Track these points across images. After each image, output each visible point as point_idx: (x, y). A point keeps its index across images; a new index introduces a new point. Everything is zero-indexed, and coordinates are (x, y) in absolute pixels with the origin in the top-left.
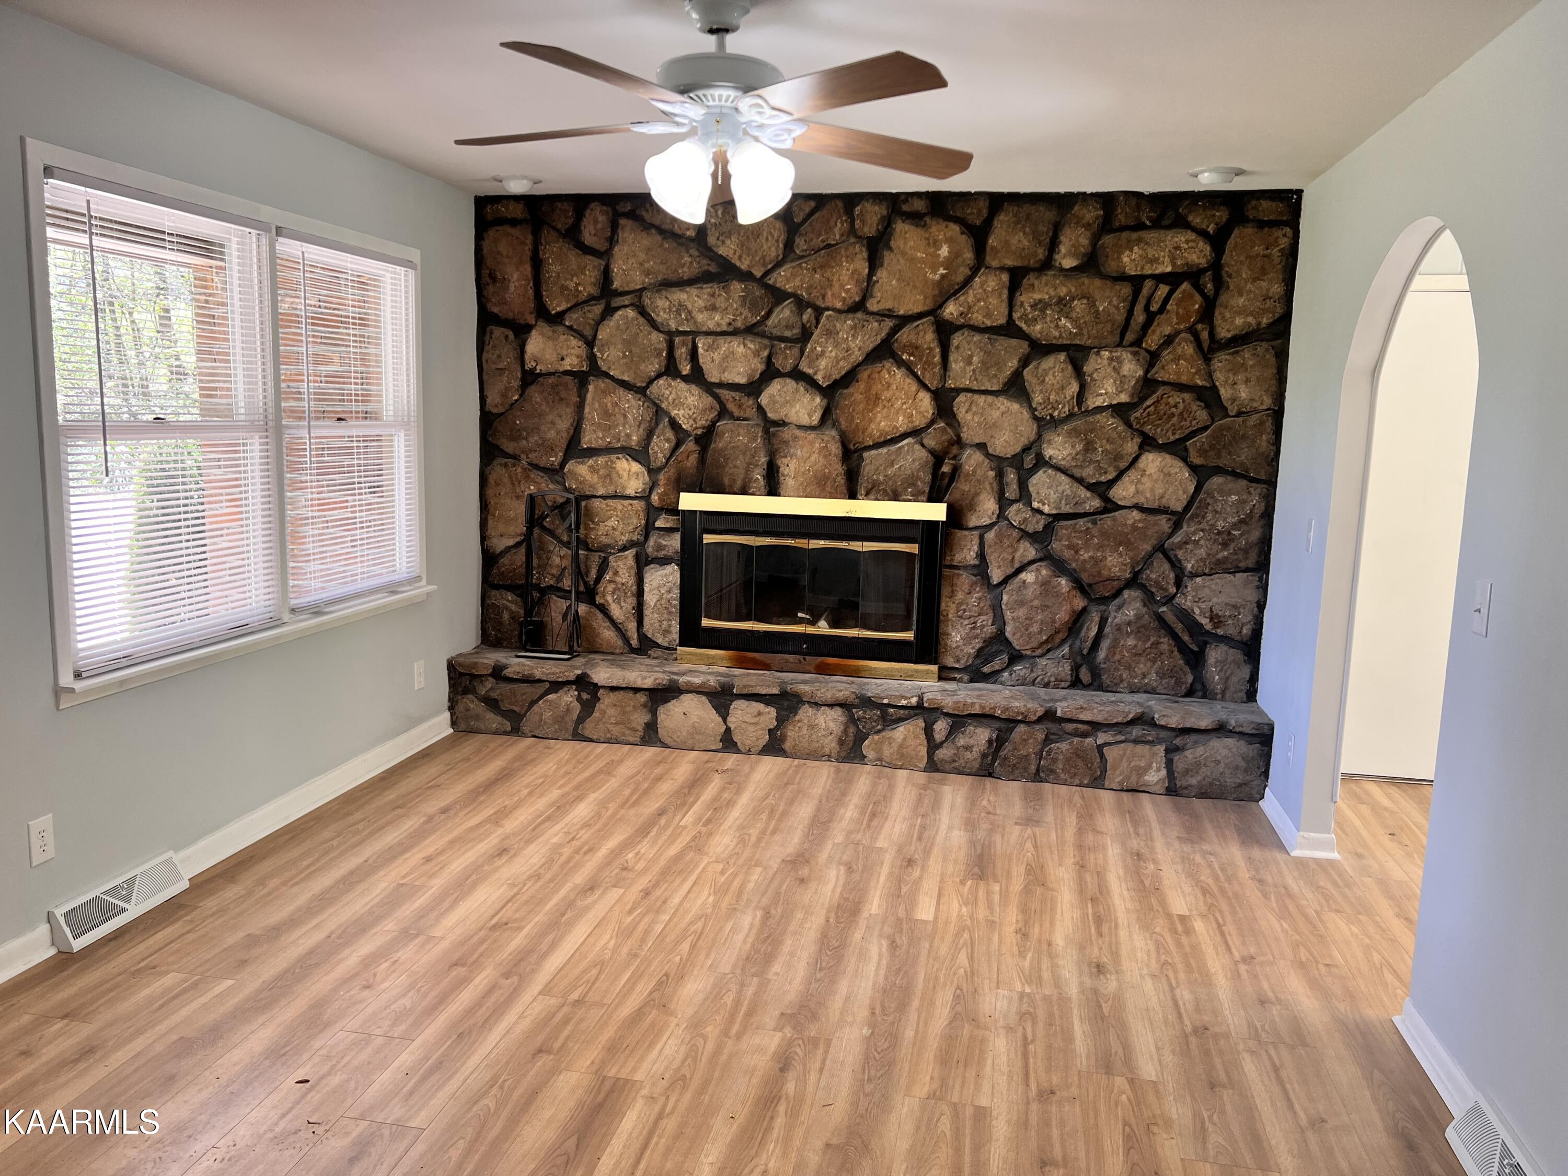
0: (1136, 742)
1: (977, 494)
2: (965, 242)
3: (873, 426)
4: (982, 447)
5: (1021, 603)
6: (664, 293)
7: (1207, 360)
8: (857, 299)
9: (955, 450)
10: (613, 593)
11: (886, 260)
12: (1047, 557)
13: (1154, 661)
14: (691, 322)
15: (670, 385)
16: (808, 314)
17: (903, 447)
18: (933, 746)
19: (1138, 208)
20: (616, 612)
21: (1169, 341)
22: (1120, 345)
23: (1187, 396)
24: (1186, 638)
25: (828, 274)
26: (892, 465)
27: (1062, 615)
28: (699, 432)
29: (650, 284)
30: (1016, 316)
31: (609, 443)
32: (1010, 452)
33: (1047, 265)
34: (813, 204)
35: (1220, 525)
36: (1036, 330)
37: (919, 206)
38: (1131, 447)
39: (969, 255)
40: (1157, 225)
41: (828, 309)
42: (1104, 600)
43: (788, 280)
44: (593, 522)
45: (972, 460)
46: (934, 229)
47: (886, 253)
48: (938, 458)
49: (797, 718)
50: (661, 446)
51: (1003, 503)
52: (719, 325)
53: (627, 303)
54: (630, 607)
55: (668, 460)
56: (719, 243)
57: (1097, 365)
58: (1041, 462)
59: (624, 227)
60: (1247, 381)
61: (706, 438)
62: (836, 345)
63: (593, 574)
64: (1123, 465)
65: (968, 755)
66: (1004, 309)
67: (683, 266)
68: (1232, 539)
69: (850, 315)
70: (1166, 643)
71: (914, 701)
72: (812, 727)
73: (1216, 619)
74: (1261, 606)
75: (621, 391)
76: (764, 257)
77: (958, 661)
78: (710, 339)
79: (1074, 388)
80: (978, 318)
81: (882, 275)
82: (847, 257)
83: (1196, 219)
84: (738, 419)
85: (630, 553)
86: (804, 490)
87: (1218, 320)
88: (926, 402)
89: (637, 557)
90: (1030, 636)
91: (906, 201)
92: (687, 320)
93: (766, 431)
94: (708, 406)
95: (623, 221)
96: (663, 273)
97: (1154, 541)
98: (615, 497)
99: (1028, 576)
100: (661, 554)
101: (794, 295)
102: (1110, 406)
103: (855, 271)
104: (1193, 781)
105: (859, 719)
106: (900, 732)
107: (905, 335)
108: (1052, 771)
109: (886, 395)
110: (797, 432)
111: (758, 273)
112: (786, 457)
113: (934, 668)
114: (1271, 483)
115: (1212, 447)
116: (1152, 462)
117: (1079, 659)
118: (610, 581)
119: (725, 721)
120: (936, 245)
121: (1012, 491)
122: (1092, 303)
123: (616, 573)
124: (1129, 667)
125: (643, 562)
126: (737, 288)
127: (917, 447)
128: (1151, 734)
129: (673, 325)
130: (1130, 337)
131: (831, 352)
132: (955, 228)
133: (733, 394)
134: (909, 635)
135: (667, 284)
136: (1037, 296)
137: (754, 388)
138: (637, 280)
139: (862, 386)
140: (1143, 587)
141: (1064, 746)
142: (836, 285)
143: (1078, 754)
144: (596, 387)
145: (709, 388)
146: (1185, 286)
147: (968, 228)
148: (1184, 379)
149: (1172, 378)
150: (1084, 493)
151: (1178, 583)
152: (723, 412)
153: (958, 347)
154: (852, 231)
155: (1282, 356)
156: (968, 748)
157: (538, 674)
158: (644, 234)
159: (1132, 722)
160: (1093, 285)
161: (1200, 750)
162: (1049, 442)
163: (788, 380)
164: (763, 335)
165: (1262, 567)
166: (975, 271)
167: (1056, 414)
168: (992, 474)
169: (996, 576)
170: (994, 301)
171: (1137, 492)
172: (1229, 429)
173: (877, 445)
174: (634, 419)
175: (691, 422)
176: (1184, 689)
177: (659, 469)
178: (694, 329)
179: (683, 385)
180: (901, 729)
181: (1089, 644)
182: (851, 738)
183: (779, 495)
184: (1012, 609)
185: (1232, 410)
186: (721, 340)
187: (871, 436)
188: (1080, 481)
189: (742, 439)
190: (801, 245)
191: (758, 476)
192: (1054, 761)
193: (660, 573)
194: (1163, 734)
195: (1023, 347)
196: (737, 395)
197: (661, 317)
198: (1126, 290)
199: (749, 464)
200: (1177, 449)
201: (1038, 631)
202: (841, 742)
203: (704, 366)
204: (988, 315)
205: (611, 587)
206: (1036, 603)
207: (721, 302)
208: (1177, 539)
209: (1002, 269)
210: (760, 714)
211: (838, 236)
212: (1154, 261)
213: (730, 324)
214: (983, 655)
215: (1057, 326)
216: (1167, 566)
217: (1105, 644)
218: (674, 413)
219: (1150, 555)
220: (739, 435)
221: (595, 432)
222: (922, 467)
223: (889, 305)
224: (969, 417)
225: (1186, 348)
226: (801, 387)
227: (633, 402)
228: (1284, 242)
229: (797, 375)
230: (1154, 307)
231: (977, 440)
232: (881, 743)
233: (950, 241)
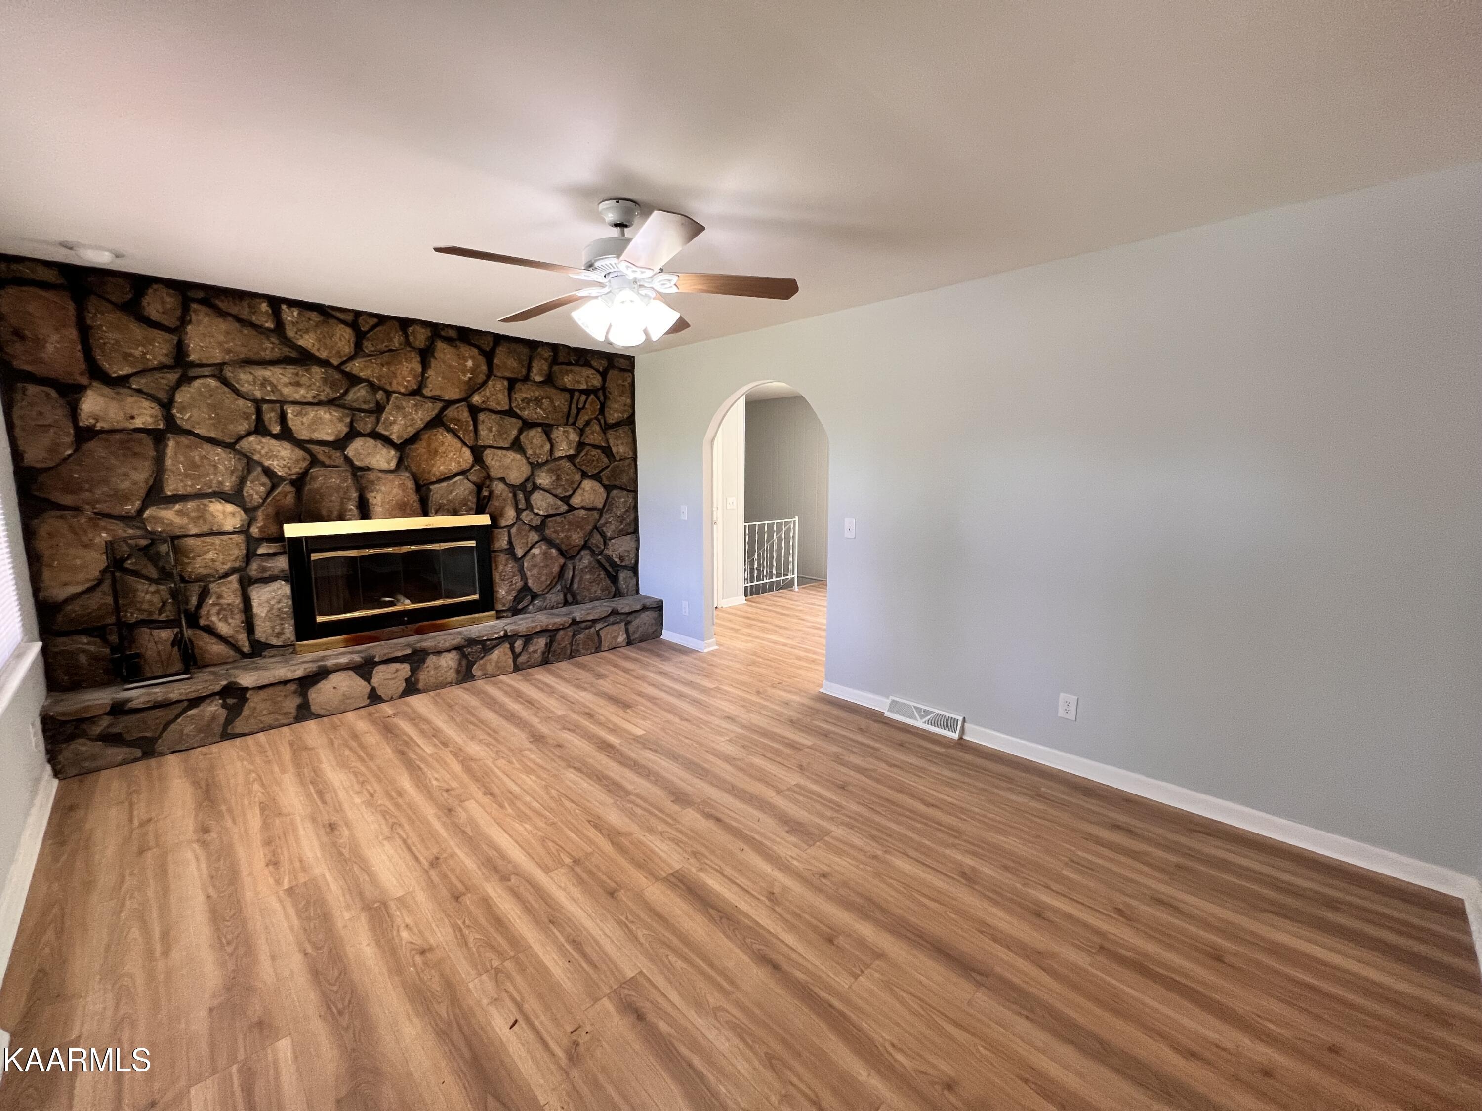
0: (613, 624)
1: (503, 508)
2: (481, 359)
3: (435, 469)
4: (502, 480)
5: (535, 566)
6: (247, 369)
7: (605, 433)
8: (415, 387)
9: (487, 483)
10: (218, 614)
11: (433, 365)
12: (544, 539)
13: (598, 584)
14: (277, 394)
15: (261, 442)
16: (380, 395)
17: (456, 482)
18: (515, 656)
19: (568, 354)
20: (223, 628)
21: (588, 423)
22: (566, 424)
23: (599, 451)
24: (610, 570)
25: (393, 369)
26: (451, 493)
27: (556, 569)
28: (294, 477)
29: (231, 361)
30: (513, 405)
31: (200, 489)
32: (518, 482)
33: (526, 379)
34: (375, 320)
35: (619, 513)
36: (525, 414)
37: (453, 334)
38: (578, 477)
39: (484, 368)
40: (577, 364)
41: (395, 392)
42: (573, 557)
43: (361, 370)
44: (188, 558)
45: (499, 488)
46: (462, 349)
47: (432, 360)
48: (479, 487)
49: (425, 665)
50: (255, 490)
51: (519, 511)
52: (305, 397)
53: (207, 373)
54: (238, 622)
55: (265, 500)
56: (298, 336)
57: (558, 434)
58: (536, 487)
59: (195, 311)
60: (622, 444)
61: (299, 482)
62: (404, 417)
63: (194, 601)
64: (575, 486)
65: (536, 656)
66: (507, 400)
67: (265, 349)
68: (624, 519)
69: (412, 398)
70: (603, 574)
71: (502, 633)
72: (437, 668)
73: (621, 558)
74: (638, 549)
75: (207, 447)
76: (339, 352)
77: (504, 606)
78: (298, 408)
79: (548, 447)
80: (493, 405)
81: (430, 373)
82: (406, 359)
83: (594, 364)
84: (329, 466)
85: (234, 578)
86: (390, 514)
87: (607, 414)
88: (467, 454)
89: (241, 581)
90: (542, 583)
91: (443, 329)
92: (272, 391)
93: (354, 475)
94: (300, 457)
95: (194, 306)
96: (244, 353)
97: (593, 524)
98: (212, 534)
99: (536, 551)
100: (266, 575)
101: (367, 381)
102: (566, 456)
103: (412, 369)
104: (636, 636)
105: (469, 654)
106: (495, 655)
107: (451, 412)
108: (578, 651)
109: (440, 450)
110: (380, 474)
111: (335, 362)
112: (372, 492)
113: (494, 612)
114: (635, 491)
115: (612, 476)
116: (587, 484)
117: (565, 590)
118: (214, 605)
119: (369, 683)
120: (465, 359)
121: (522, 505)
122: (552, 402)
123: (220, 597)
124: (589, 590)
125: (246, 583)
126: (317, 371)
127: (466, 481)
128: (618, 618)
129: (258, 394)
130: (571, 420)
131: (401, 421)
132: (475, 351)
133: (323, 448)
134: (476, 597)
135: (248, 363)
136: (524, 395)
137: (340, 444)
138: (218, 356)
139: (424, 443)
140: (590, 548)
141: (582, 636)
142: (400, 379)
143: (589, 638)
144: (177, 443)
145: (300, 444)
146: (592, 396)
147: (482, 351)
148: (597, 443)
149: (592, 442)
150: (559, 503)
151: (605, 544)
152: (314, 461)
153: (483, 422)
154: (407, 343)
155: (634, 432)
156: (535, 652)
157: (174, 696)
158: (220, 320)
159: (609, 615)
160: (551, 391)
161: (637, 621)
162: (539, 476)
163: (368, 439)
164: (343, 407)
165: (636, 531)
166: (488, 377)
167: (540, 460)
168: (511, 495)
169: (519, 553)
170: (501, 396)
171: (583, 500)
172: (618, 467)
173: (439, 481)
174: (226, 469)
175: (286, 470)
176: (612, 595)
177: (256, 508)
178: (279, 398)
179: (273, 442)
180: (496, 652)
181: (569, 582)
182: (464, 668)
183: (371, 519)
184: (530, 570)
185: (618, 458)
186: (309, 408)
187: (434, 475)
188: (556, 496)
189: (335, 481)
190: (368, 347)
191: (352, 506)
192: (578, 645)
193: (267, 589)
194: (623, 617)
195: (519, 424)
196: (326, 449)
197: (245, 388)
198: (567, 396)
199: (342, 499)
200: (596, 477)
201: (545, 580)
202: (458, 672)
203: (293, 428)
204: (498, 404)
205: (214, 610)
206: (542, 565)
207: (304, 380)
208: (602, 521)
209: (504, 378)
210: (397, 671)
211: (397, 345)
212: (579, 382)
213: (314, 397)
214: (517, 599)
215: (536, 413)
216: (599, 536)
217: (576, 580)
218: (267, 463)
219: (592, 531)
220: (332, 478)
221: (182, 481)
222: (471, 493)
223: (437, 393)
224: (493, 463)
225: (597, 428)
226: (379, 444)
227: (224, 455)
228: (629, 380)
229: (375, 435)
230: (580, 406)
231: (500, 476)
232: (485, 664)
233: (473, 358)
